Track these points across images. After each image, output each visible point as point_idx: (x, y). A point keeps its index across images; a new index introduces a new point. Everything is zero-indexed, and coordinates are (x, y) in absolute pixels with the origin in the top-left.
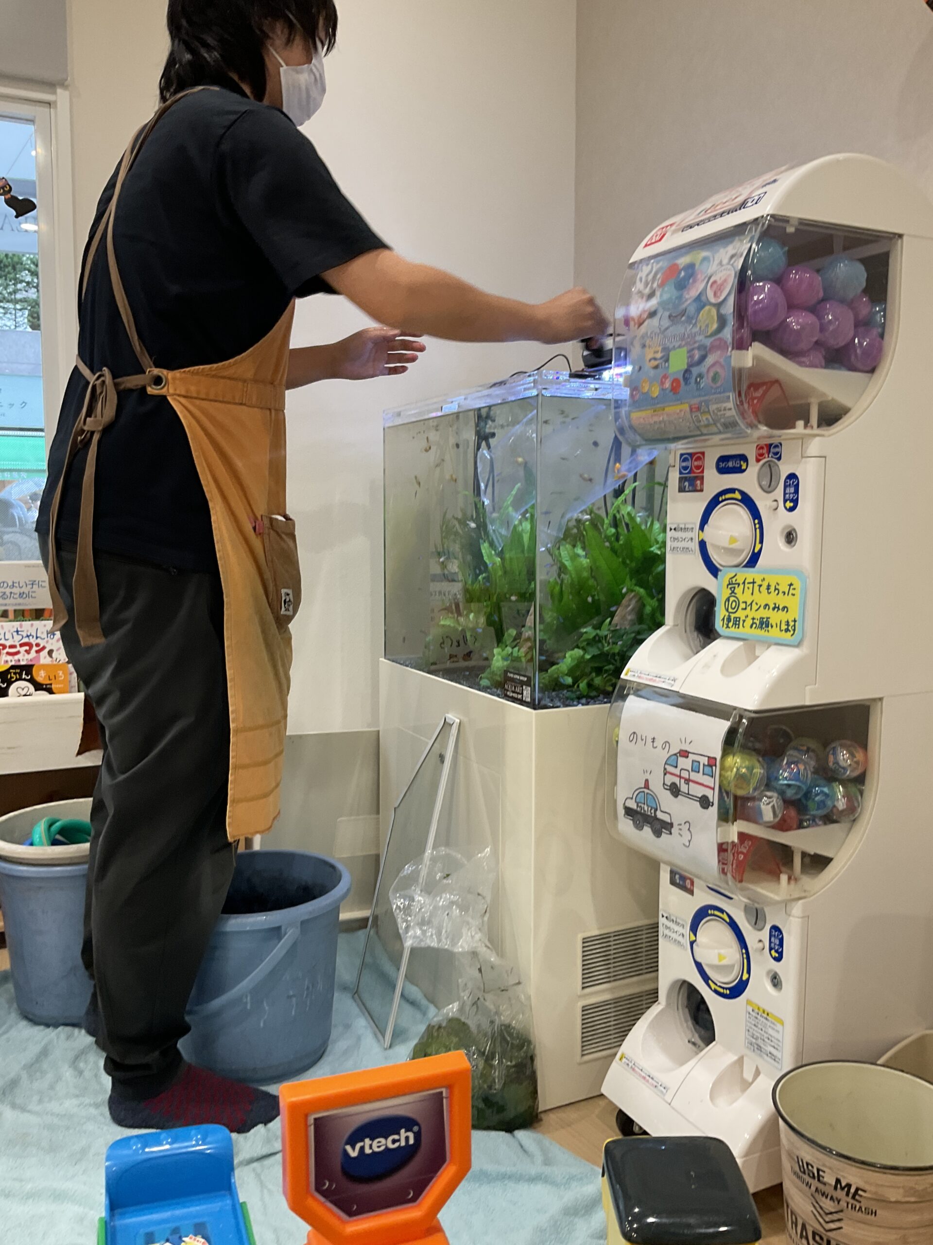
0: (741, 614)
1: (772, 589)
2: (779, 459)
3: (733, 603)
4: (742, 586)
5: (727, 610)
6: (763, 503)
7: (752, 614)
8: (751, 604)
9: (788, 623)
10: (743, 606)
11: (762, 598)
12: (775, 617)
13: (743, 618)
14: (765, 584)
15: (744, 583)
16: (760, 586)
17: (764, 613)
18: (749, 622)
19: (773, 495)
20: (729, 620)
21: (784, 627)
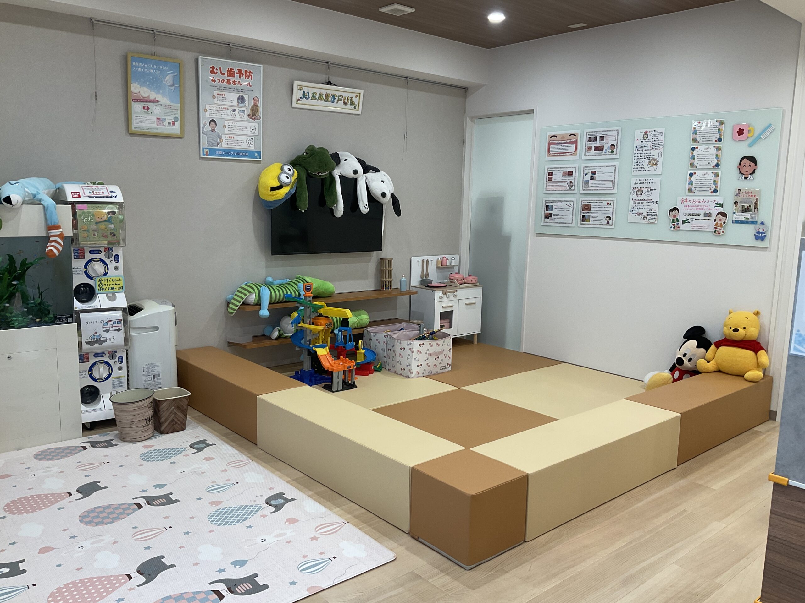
0: (105, 287)
1: (114, 280)
2: (112, 251)
3: (101, 285)
4: (103, 281)
5: (99, 287)
6: (108, 261)
7: (109, 287)
8: (107, 285)
9: (120, 287)
10: (104, 285)
11: (111, 283)
12: (116, 287)
13: (105, 288)
14: (111, 280)
15: (104, 280)
16: (110, 280)
17: (113, 286)
18: (107, 289)
19: (111, 259)
20: (100, 289)
21: (119, 288)
